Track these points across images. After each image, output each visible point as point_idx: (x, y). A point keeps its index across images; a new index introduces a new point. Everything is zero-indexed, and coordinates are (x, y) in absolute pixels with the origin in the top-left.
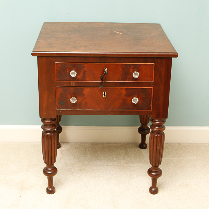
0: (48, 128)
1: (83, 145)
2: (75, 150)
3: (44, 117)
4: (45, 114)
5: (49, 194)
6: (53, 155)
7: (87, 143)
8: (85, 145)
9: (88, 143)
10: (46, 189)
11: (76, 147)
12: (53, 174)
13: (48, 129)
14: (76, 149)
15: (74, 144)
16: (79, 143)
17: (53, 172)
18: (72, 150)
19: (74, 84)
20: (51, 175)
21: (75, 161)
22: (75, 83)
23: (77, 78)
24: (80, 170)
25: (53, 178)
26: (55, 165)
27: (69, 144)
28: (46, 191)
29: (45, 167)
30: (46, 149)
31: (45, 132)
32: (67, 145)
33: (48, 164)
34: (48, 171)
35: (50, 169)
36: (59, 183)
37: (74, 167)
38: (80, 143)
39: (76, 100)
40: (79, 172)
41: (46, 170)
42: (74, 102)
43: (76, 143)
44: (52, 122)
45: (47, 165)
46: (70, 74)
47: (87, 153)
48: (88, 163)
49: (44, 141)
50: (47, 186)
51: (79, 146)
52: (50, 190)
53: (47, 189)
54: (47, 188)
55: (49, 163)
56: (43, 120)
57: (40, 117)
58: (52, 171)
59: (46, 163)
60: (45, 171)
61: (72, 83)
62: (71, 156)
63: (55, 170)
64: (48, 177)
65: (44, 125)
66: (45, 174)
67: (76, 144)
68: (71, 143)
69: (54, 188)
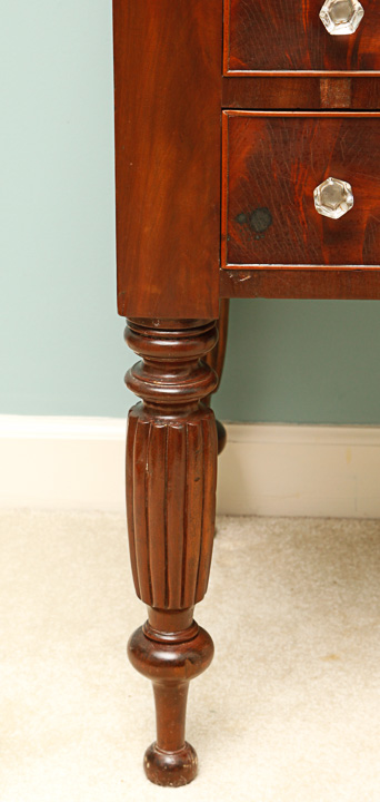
0: (165, 380)
1: (337, 526)
2: (293, 555)
3: (141, 313)
4: (155, 290)
5: (164, 783)
6: (193, 552)
7: (355, 519)
8: (347, 530)
9: (360, 520)
10: (141, 758)
11: (300, 537)
12: (188, 663)
13: (167, 387)
14: (297, 547)
15: (287, 521)
16: (315, 518)
17: (191, 655)
18: (279, 551)
19: (340, 95)
20: (176, 670)
21: (297, 607)
22: (346, 86)
23: (361, 51)
24: (332, 657)
25: (184, 691)
26: (202, 614)
27: (260, 520)
28: (142, 769)
29: (142, 623)
30: (149, 511)
31: (146, 409)
32: (248, 526)
33: (162, 606)
34: (159, 650)
35: (169, 638)
36: (214, 723)
37: (295, 642)
38: (321, 518)
39: (350, 198)
40: (327, 665)
41: (145, 645)
42: (337, 214)
43: (296, 518)
44: (192, 347)
45: (156, 609)
46: (322, 15)
47: (358, 567)
48: (372, 620)
49: (140, 469)
50: (151, 737)
51: (314, 533)
52: (169, 759)
53: (151, 757)
54: (151, 747)
55: (167, 603)
56: (138, 334)
57: (121, 313)
58: (183, 651)
59: (148, 600)
60: (141, 651)
61: (325, 87)
62: (272, 580)
63: (198, 647)
64: (157, 680)
65: (146, 368)
66: (143, 666)
67: (296, 523)
68: (271, 517)
69: (192, 750)
